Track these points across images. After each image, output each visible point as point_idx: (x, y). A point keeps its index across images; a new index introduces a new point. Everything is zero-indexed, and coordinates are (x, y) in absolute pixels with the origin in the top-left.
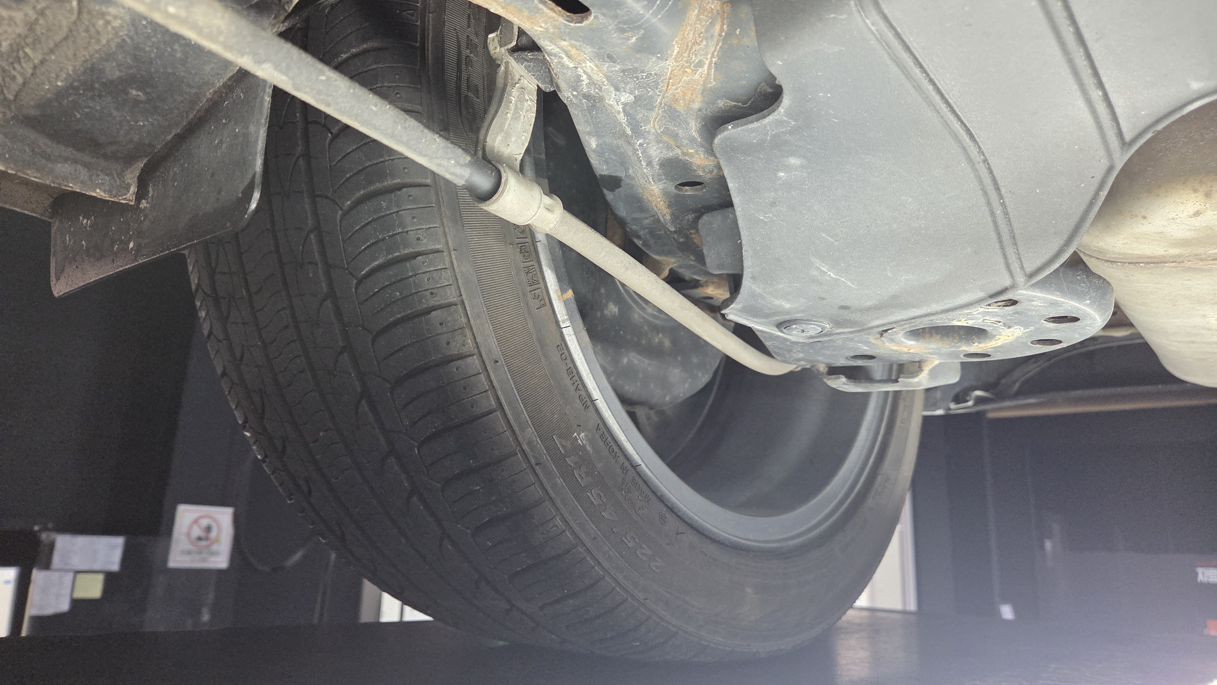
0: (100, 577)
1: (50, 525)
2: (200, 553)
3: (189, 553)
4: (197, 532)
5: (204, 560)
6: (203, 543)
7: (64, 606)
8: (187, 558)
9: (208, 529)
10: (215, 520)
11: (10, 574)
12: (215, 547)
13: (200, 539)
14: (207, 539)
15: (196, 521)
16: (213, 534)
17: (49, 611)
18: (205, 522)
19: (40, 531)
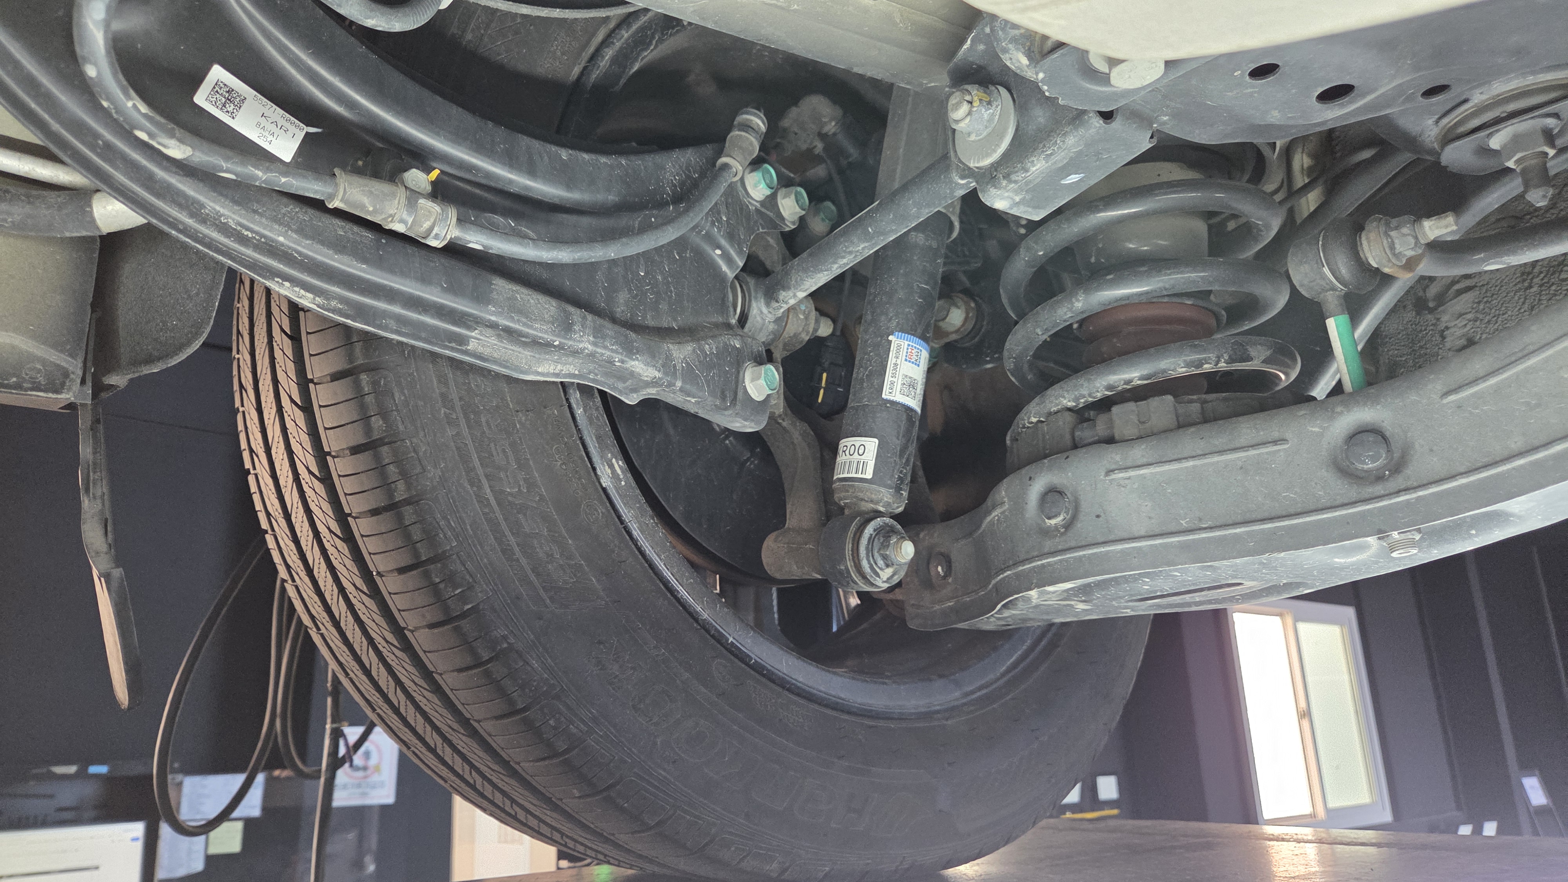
0: (240, 827)
1: (178, 765)
2: (359, 786)
3: (345, 787)
5: (364, 794)
6: (361, 774)
7: (198, 865)
8: (343, 794)
9: (367, 755)
10: (376, 744)
11: (138, 829)
12: (375, 778)
14: (366, 768)
16: (373, 762)
17: (181, 872)
19: (169, 774)
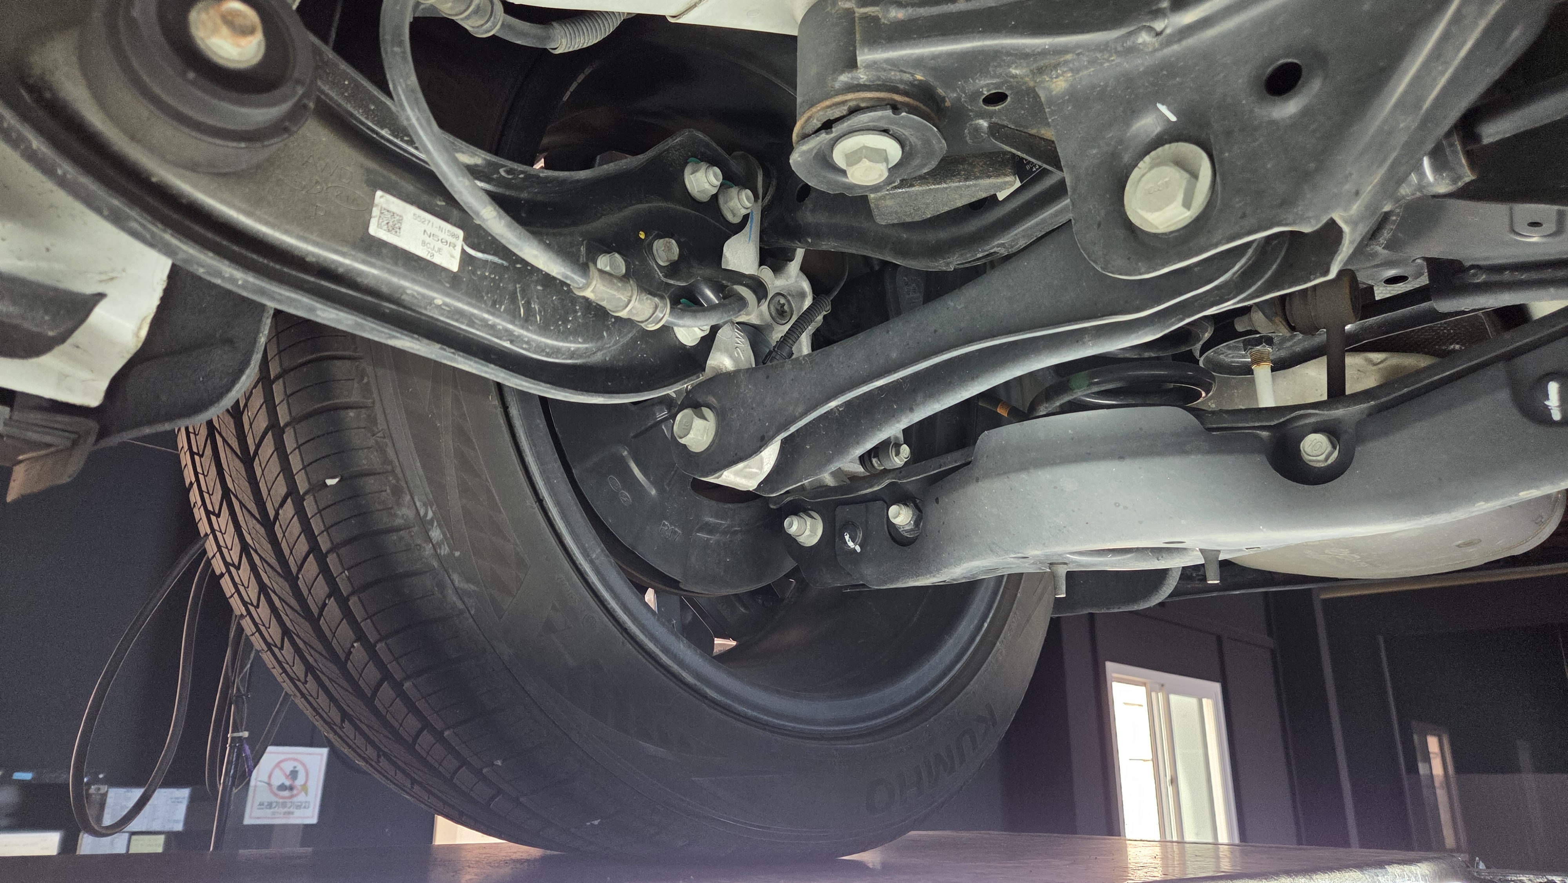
0: (161, 839)
1: (101, 776)
2: (284, 805)
3: (270, 805)
4: (279, 779)
5: (288, 814)
6: (286, 793)
8: (269, 812)
9: (294, 774)
10: (303, 765)
11: (53, 838)
13: (282, 787)
14: (291, 788)
15: (278, 765)
18: (288, 767)
19: (89, 784)
